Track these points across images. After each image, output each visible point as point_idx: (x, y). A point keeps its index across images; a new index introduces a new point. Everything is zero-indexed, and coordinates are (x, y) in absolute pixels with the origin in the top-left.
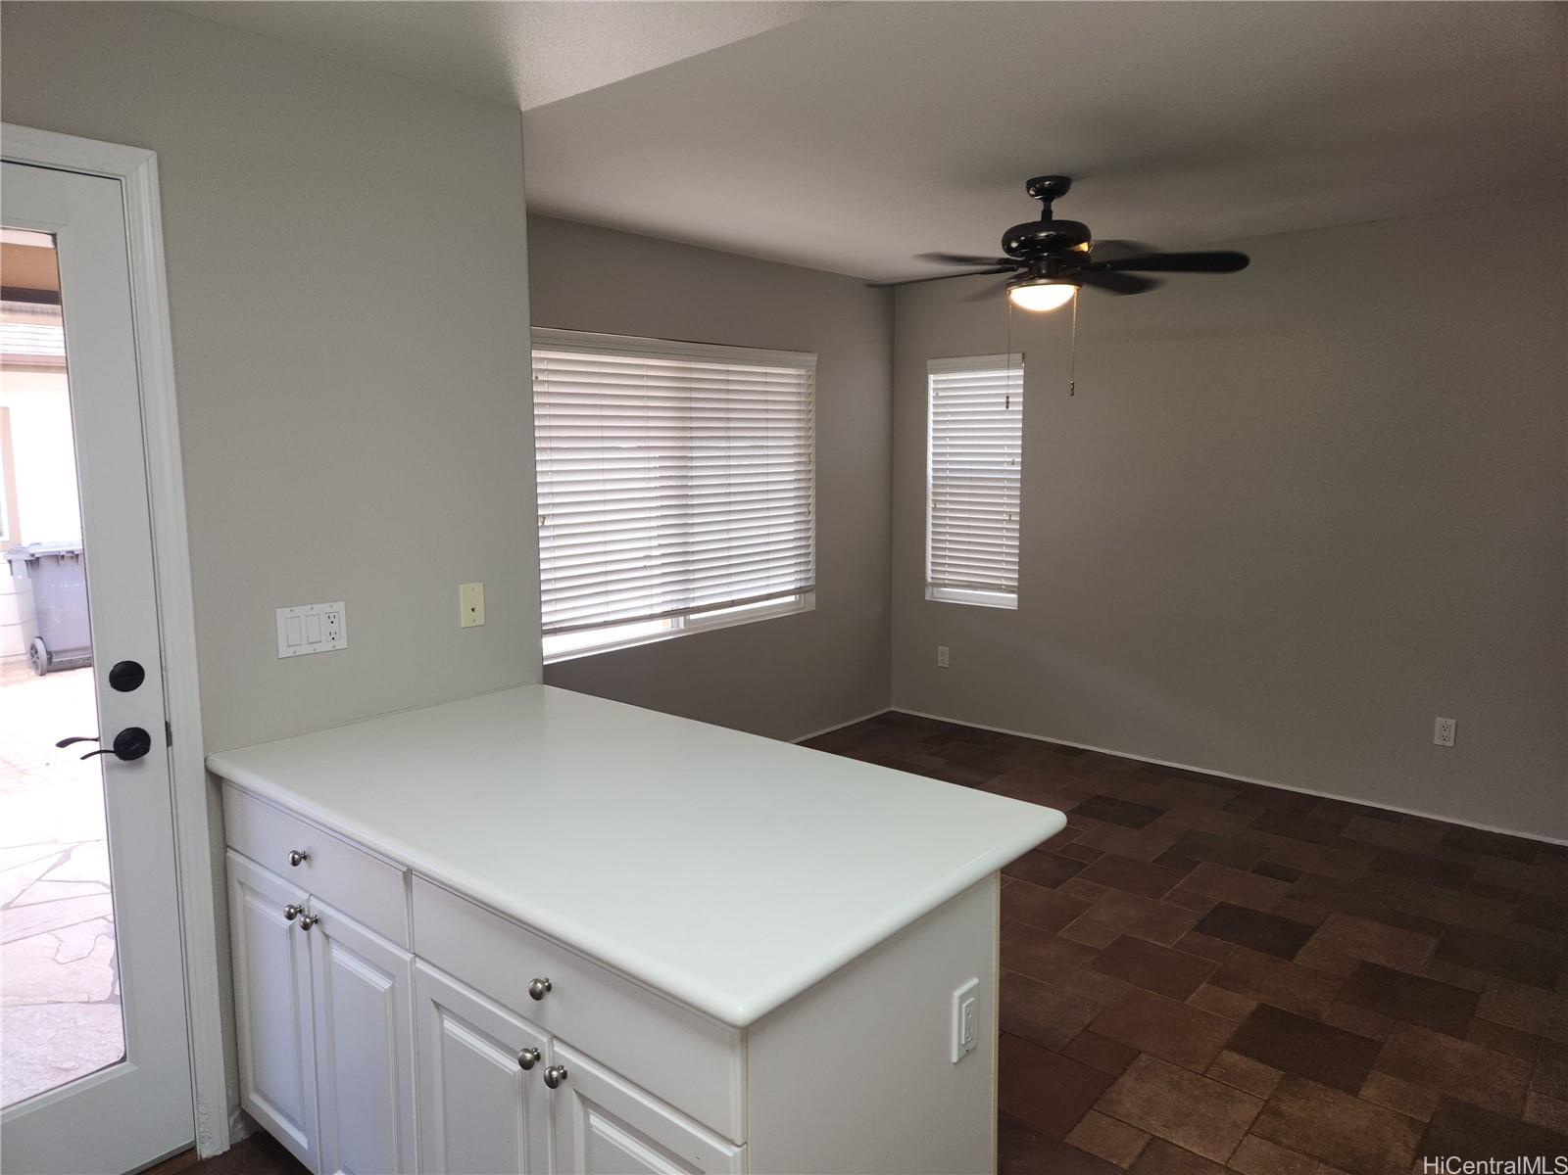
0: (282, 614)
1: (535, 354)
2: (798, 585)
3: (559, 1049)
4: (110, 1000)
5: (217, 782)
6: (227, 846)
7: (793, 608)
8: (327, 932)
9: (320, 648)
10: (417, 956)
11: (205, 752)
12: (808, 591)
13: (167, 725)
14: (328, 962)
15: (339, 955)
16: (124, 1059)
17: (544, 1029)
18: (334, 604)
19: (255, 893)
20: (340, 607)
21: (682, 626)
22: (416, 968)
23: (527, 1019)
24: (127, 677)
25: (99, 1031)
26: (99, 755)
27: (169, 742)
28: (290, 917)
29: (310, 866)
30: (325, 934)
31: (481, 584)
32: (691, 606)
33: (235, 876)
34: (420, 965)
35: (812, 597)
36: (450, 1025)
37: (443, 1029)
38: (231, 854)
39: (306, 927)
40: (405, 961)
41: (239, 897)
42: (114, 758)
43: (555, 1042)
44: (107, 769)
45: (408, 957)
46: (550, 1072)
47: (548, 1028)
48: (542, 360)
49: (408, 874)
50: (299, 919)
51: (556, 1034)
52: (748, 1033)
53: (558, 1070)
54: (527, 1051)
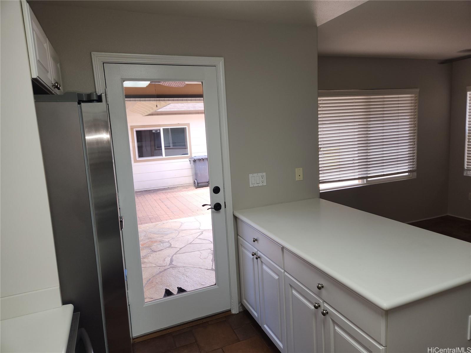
0: (250, 175)
1: (319, 99)
2: (410, 169)
3: (325, 305)
4: (212, 269)
5: (235, 218)
6: (238, 235)
7: (408, 177)
8: (262, 261)
9: (260, 185)
10: (285, 271)
11: (233, 210)
12: (414, 172)
13: (225, 203)
14: (262, 268)
15: (265, 267)
16: (215, 284)
17: (321, 299)
18: (263, 173)
19: (244, 248)
20: (264, 174)
21: (365, 182)
22: (285, 274)
23: (316, 294)
24: (216, 190)
25: (209, 277)
26: (210, 209)
27: (225, 207)
28: (253, 255)
29: (258, 243)
30: (261, 261)
31: (302, 168)
32: (369, 176)
33: (240, 243)
34: (286, 274)
35: (415, 174)
36: (294, 292)
37: (292, 293)
38: (239, 237)
39: (257, 258)
40: (282, 272)
41: (241, 248)
42: (214, 210)
43: (324, 303)
44: (212, 212)
45: (283, 271)
46: (323, 311)
47: (322, 298)
48: (321, 100)
49: (283, 248)
50: (255, 256)
51: (325, 301)
52: (388, 313)
53: (325, 311)
54: (317, 304)
